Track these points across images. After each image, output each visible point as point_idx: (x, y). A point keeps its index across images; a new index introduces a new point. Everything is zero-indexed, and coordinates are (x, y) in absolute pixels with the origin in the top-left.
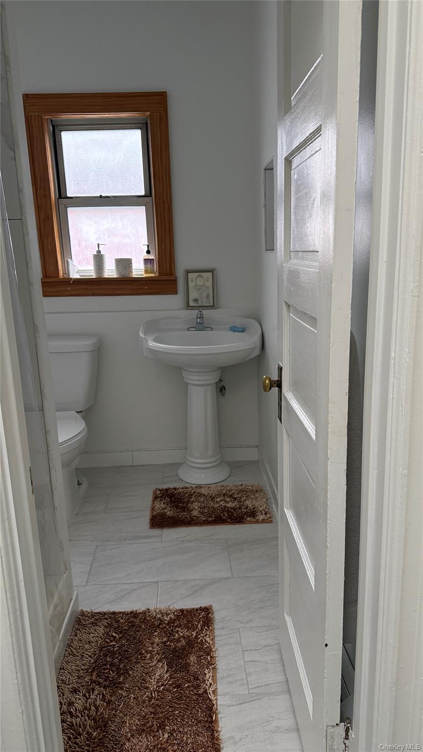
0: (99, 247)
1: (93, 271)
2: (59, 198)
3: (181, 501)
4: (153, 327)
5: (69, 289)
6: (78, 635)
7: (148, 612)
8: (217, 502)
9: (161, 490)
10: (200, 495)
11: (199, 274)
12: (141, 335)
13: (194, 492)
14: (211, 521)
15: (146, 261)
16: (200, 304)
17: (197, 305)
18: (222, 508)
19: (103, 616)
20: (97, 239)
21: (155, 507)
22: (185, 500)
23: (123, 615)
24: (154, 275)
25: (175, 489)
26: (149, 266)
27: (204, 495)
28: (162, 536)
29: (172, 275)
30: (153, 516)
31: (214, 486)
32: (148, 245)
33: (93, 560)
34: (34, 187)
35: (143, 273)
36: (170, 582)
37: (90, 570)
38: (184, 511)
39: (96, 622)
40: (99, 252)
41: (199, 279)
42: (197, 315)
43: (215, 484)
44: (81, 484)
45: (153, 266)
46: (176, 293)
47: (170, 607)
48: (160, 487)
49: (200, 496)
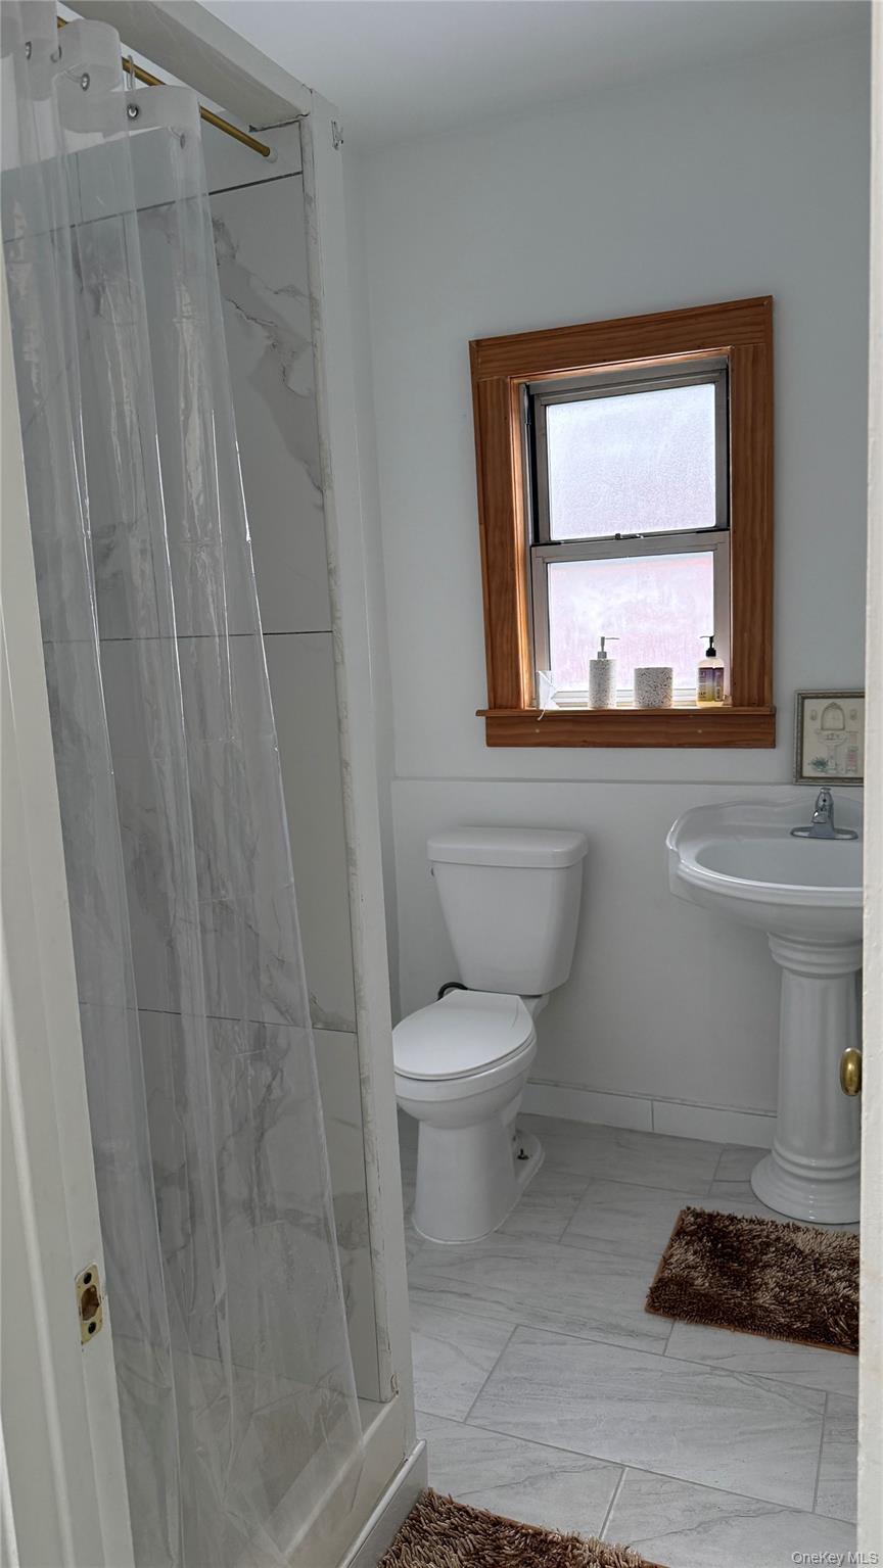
0: (603, 644)
1: (587, 694)
2: (533, 546)
3: (738, 1258)
4: (702, 824)
5: (537, 731)
6: (402, 1557)
7: (574, 1547)
8: (827, 1281)
9: (697, 1215)
10: (792, 1250)
11: (830, 701)
12: (670, 844)
13: (778, 1239)
14: (798, 1330)
15: (704, 672)
16: (831, 773)
17: (823, 775)
18: (838, 1301)
19: (471, 1523)
20: (603, 626)
21: (672, 1255)
22: (748, 1255)
23: (516, 1533)
24: (719, 704)
25: (732, 1219)
26: (709, 683)
27: (801, 1252)
28: (668, 1339)
29: (762, 706)
30: (660, 1280)
31: (832, 1230)
32: (711, 638)
33: (499, 1359)
34: (483, 526)
35: (696, 698)
36: (654, 1477)
37: (484, 1386)
38: (737, 1286)
39: (451, 1532)
40: (603, 654)
41: (831, 714)
42: (817, 802)
43: (838, 1229)
44: (526, 1158)
45: (720, 684)
46: (773, 745)
47: (629, 1551)
48: (697, 1206)
49: (788, 1253)
